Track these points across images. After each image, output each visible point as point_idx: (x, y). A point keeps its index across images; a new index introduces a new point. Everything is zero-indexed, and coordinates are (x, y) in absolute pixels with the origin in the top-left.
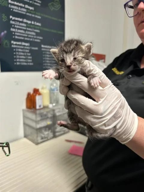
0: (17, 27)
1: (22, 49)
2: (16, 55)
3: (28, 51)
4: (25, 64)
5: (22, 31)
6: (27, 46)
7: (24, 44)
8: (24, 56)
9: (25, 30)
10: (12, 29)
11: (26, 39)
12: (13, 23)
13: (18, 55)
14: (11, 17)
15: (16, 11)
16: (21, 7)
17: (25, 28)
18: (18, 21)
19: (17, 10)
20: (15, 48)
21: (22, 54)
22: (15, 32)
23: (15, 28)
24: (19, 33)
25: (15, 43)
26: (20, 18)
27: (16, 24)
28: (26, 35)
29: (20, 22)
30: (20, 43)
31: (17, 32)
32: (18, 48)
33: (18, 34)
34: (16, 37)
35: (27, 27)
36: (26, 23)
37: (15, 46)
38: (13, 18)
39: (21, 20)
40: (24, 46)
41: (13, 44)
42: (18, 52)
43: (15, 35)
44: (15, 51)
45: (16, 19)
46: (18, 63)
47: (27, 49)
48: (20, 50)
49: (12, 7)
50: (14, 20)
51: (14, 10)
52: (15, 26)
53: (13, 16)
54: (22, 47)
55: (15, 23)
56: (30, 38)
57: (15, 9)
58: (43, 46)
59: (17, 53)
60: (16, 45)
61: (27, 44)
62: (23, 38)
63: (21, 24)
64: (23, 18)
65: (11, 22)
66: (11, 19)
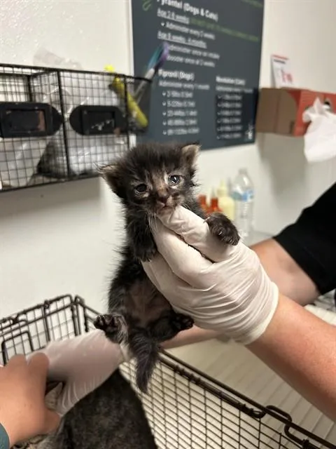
0: (172, 26)
1: (179, 90)
2: (166, 108)
3: (189, 95)
4: (183, 131)
5: (180, 39)
6: (190, 82)
7: (183, 75)
8: (183, 109)
9: (186, 36)
10: (161, 35)
11: (188, 60)
12: (163, 14)
17: (185, 30)
18: (172, 9)
21: (179, 104)
23: (166, 30)
24: (174, 43)
25: (165, 74)
27: (169, 17)
28: (188, 51)
29: (177, 11)
30: (175, 74)
31: (171, 43)
32: (171, 89)
35: (190, 26)
36: (189, 14)
37: (165, 84)
38: (164, 1)
39: (178, 4)
40: (184, 81)
41: (161, 78)
44: (166, 99)
45: (170, 3)
46: (170, 132)
47: (189, 90)
48: (175, 94)
52: (168, 25)
54: (179, 85)
55: (167, 15)
56: (196, 57)
58: (219, 79)
61: (189, 77)
62: (180, 59)
63: (179, 18)
65: (160, 12)
66: (160, 4)
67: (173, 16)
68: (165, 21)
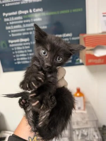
0: (13, 23)
2: (15, 54)
3: (29, 47)
5: (18, 26)
6: (27, 42)
7: (22, 40)
8: (25, 53)
9: (22, 24)
10: (8, 28)
11: (24, 34)
13: (17, 54)
14: (4, 14)
15: (9, 5)
17: (21, 22)
18: (11, 16)
19: (9, 3)
20: (13, 47)
21: (22, 52)
22: (10, 30)
23: (10, 25)
24: (15, 29)
25: (12, 42)
26: (14, 11)
27: (11, 20)
28: (24, 30)
29: (14, 16)
30: (17, 41)
31: (13, 29)
32: (16, 47)
33: (14, 31)
34: (13, 35)
35: (23, 19)
36: (22, 15)
37: (13, 45)
38: (7, 15)
39: (15, 13)
40: (23, 42)
41: (11, 44)
42: (17, 50)
43: (11, 33)
44: (14, 51)
45: (10, 14)
46: (19, 63)
47: (27, 46)
49: (3, 2)
50: (8, 17)
51: (6, 5)
52: (10, 23)
53: (6, 13)
54: (21, 44)
56: (29, 31)
57: (7, 3)
59: (16, 52)
60: (14, 43)
61: (26, 40)
62: (20, 34)
63: (16, 18)
64: (17, 10)
65: (6, 20)
66: (5, 17)
67: (13, 19)
68: (9, 22)
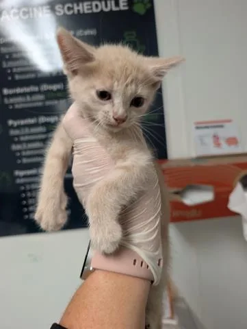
0: (27, 138)
2: (26, 199)
10: (15, 147)
12: (16, 132)
13: (31, 197)
14: (10, 122)
15: (21, 106)
16: (31, 94)
18: (25, 126)
19: (23, 103)
22: (20, 151)
23: (20, 142)
24: (30, 150)
25: (22, 173)
26: (32, 117)
29: (31, 126)
30: (33, 172)
31: (26, 150)
32: (30, 183)
33: (28, 153)
34: (25, 161)
35: (48, 132)
36: (46, 124)
37: (22, 181)
38: (16, 123)
39: (32, 121)
41: (19, 177)
42: (31, 190)
43: (21, 157)
44: (25, 192)
45: (22, 122)
46: (32, 216)
49: (12, 100)
50: (19, 127)
51: (17, 106)
52: (22, 139)
53: (15, 119)
55: (21, 131)
57: (18, 103)
59: (29, 194)
60: (25, 177)
63: (34, 130)
64: (37, 116)
65: (12, 132)
66: (12, 127)
68: (18, 136)
